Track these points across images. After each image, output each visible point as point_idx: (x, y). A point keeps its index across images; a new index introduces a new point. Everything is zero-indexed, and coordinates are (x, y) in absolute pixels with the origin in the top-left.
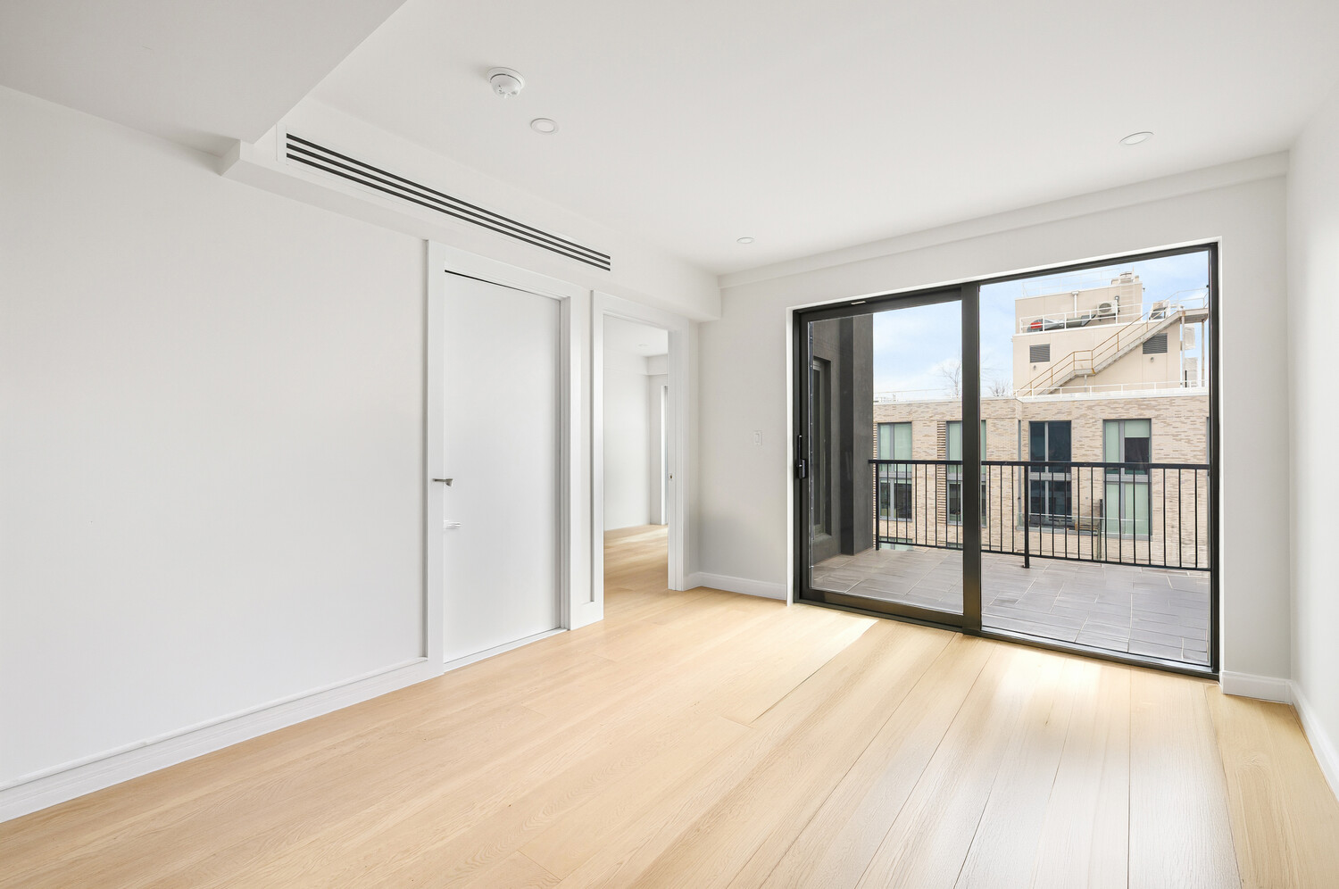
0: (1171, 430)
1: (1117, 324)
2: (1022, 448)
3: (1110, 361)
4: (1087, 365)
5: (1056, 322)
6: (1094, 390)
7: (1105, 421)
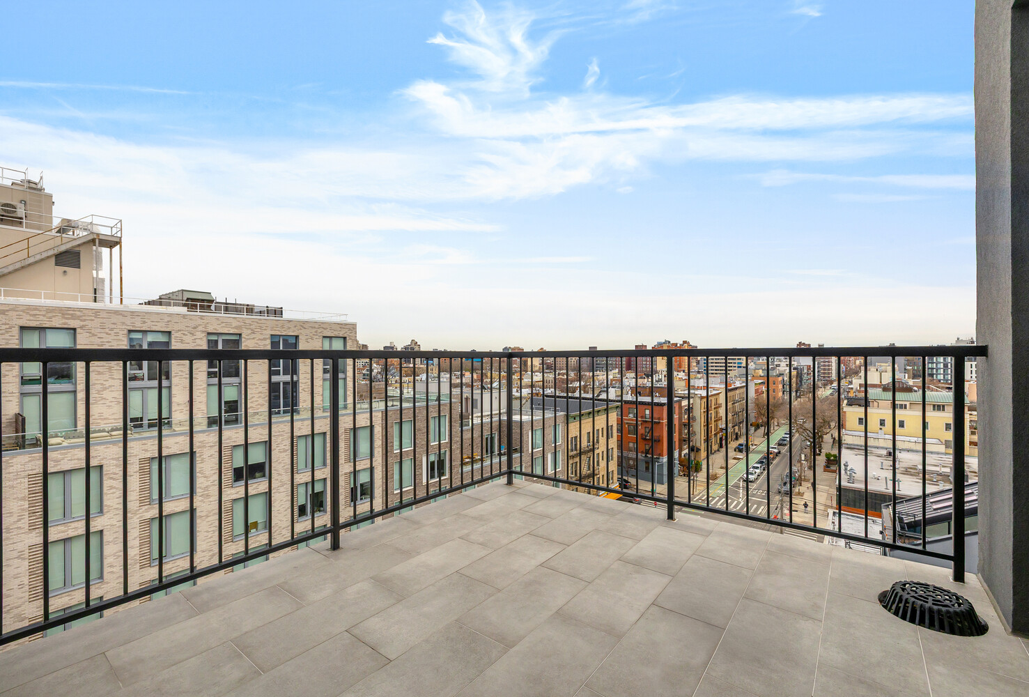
1: (25, 229)
7: (22, 328)
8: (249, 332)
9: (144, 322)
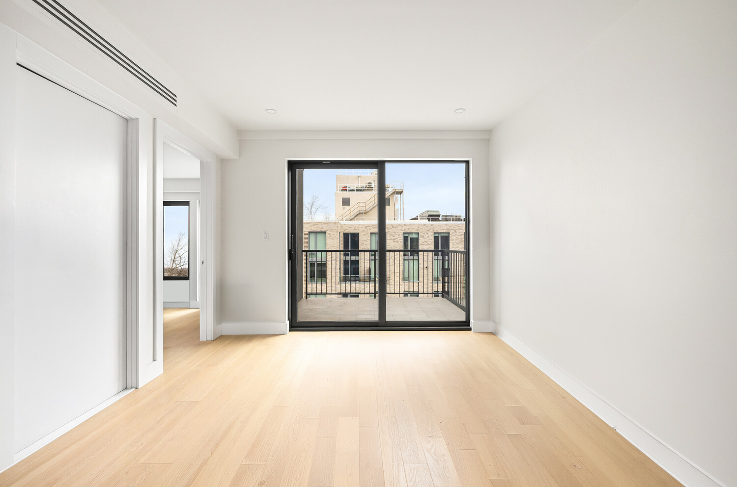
0: (393, 238)
1: (374, 192)
2: (341, 245)
3: (372, 207)
4: (364, 208)
5: (352, 188)
6: (368, 220)
7: (371, 233)
8: (454, 231)
9: (409, 229)
